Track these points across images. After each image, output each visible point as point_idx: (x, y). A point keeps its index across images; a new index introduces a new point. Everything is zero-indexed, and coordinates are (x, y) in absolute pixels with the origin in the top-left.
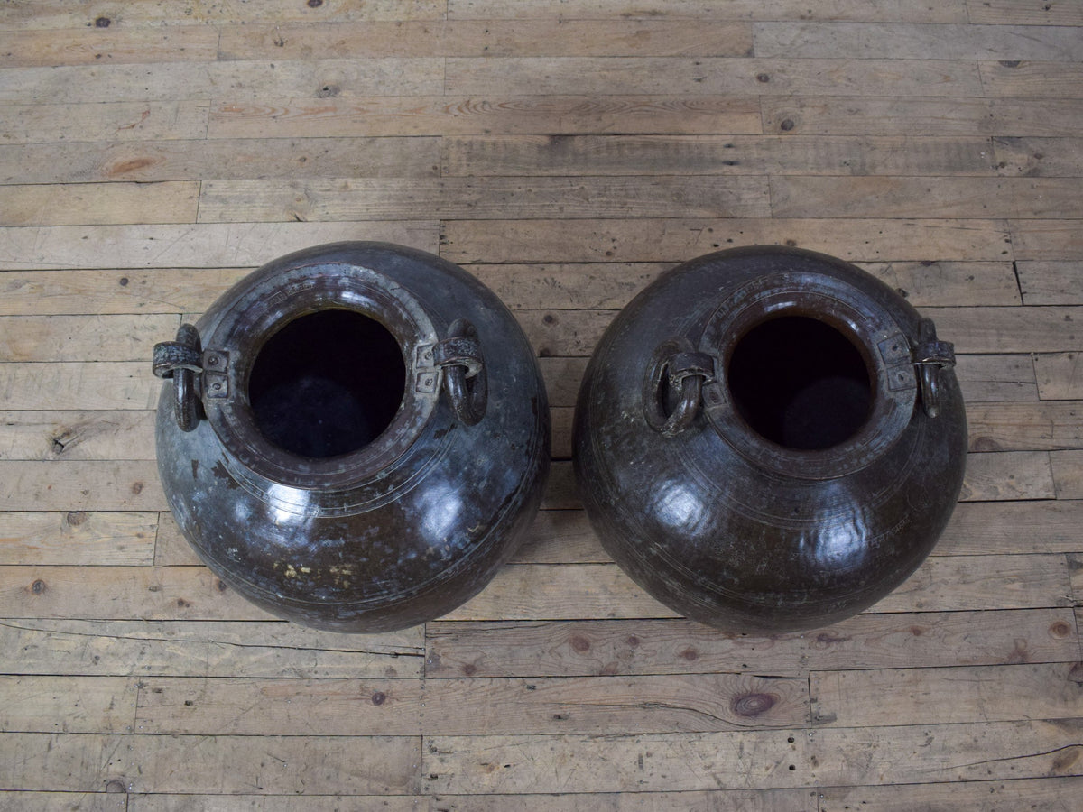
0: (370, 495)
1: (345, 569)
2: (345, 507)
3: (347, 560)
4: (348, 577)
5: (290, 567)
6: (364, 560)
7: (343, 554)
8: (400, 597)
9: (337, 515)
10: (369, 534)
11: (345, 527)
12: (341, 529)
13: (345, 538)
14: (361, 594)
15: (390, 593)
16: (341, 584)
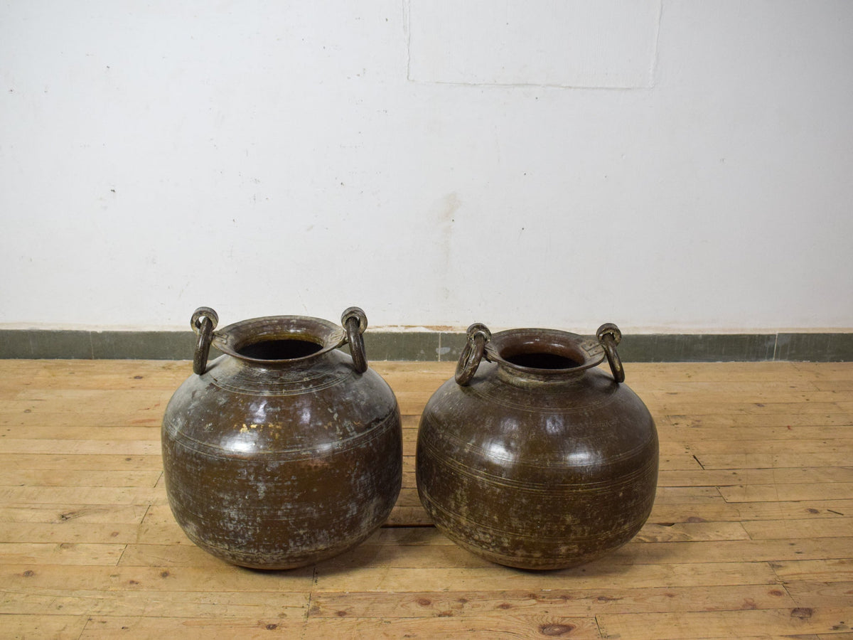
0: (298, 387)
1: (278, 425)
2: (284, 391)
3: (280, 420)
4: (279, 431)
5: (244, 425)
6: (291, 420)
7: (279, 416)
8: (309, 453)
9: (279, 394)
10: (295, 406)
11: (282, 401)
12: (280, 402)
13: (281, 408)
14: (285, 444)
15: (303, 447)
16: (274, 435)
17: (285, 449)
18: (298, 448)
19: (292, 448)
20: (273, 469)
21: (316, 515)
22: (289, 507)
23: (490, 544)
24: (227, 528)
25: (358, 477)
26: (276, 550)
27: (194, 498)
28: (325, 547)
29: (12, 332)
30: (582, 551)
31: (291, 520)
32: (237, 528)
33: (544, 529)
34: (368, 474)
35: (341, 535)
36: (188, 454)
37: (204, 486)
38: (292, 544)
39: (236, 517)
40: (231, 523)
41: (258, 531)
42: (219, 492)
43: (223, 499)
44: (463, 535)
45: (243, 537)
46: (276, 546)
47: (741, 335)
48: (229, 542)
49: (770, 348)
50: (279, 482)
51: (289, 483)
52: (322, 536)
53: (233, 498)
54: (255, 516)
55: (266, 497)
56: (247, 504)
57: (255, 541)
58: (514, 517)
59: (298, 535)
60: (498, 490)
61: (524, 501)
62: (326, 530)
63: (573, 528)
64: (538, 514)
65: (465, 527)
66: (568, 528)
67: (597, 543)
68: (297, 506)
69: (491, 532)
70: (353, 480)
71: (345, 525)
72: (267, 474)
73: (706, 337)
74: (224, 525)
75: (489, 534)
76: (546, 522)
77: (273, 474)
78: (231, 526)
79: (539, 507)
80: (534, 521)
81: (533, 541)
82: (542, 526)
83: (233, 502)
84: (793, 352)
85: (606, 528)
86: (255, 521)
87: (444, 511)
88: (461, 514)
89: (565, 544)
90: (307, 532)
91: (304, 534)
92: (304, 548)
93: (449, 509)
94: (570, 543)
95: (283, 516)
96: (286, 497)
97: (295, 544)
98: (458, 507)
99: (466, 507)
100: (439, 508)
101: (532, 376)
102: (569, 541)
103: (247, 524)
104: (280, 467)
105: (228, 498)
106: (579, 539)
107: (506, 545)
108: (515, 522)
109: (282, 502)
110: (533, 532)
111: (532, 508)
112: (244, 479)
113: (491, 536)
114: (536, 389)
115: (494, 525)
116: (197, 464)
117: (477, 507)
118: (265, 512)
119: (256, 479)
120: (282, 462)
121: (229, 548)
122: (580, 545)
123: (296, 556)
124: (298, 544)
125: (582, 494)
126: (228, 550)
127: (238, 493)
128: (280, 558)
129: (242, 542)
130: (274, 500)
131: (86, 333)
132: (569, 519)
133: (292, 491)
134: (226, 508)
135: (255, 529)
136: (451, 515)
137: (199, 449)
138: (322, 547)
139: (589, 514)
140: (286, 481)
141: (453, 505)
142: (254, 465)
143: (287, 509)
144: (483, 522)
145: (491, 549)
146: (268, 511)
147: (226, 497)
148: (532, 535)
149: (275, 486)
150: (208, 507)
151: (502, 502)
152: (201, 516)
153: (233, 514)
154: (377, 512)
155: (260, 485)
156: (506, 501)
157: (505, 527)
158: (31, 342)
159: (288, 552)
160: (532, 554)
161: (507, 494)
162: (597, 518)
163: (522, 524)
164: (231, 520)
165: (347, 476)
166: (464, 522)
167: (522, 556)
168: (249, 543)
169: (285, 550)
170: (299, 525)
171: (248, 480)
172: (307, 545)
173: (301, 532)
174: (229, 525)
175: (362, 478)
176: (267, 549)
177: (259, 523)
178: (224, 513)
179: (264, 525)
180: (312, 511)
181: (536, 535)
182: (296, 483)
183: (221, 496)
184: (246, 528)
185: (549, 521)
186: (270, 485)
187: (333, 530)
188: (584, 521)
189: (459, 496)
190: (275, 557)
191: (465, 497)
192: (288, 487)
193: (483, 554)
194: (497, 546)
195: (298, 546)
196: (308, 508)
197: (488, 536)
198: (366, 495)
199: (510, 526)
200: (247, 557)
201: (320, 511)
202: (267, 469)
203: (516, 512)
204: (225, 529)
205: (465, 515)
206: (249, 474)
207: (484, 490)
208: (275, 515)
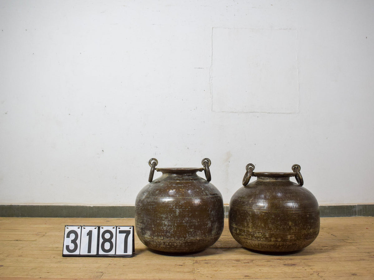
0: (189, 180)
1: (183, 189)
2: (184, 181)
4: (184, 191)
5: (171, 190)
6: (187, 188)
7: (183, 187)
8: (194, 198)
9: (182, 182)
12: (183, 184)
14: (186, 195)
15: (192, 197)
16: (182, 192)
17: (186, 197)
18: (191, 197)
19: (188, 197)
20: (182, 204)
21: (197, 224)
22: (187, 219)
23: (261, 237)
24: (163, 229)
25: (211, 211)
26: (181, 238)
27: (151, 219)
28: (199, 239)
29: (57, 206)
30: (296, 238)
31: (188, 225)
32: (167, 228)
33: (281, 228)
34: (215, 211)
35: (205, 235)
36: (149, 202)
37: (155, 213)
38: (187, 236)
39: (167, 224)
40: (165, 227)
41: (175, 229)
42: (161, 214)
43: (162, 217)
44: (250, 236)
45: (169, 232)
46: (182, 236)
47: (343, 206)
48: (163, 236)
49: (355, 211)
50: (184, 209)
51: (188, 209)
52: (198, 233)
53: (166, 216)
54: (174, 223)
55: (179, 215)
56: (172, 218)
57: (174, 234)
58: (270, 223)
59: (190, 231)
60: (263, 214)
61: (273, 216)
62: (200, 231)
63: (292, 227)
64: (279, 221)
65: (251, 232)
66: (290, 227)
67: (301, 235)
68: (190, 219)
69: (261, 231)
70: (210, 212)
71: (206, 230)
72: (180, 205)
73: (329, 207)
74: (162, 228)
75: (261, 232)
76: (282, 224)
77: (182, 206)
78: (165, 228)
79: (279, 218)
80: (278, 224)
81: (277, 233)
82: (280, 226)
83: (166, 218)
84: (364, 212)
85: (304, 229)
86: (174, 225)
87: (242, 229)
88: (249, 227)
89: (290, 234)
90: (193, 231)
91: (192, 231)
92: (192, 238)
93: (244, 227)
94: (291, 234)
95: (185, 223)
96: (186, 215)
97: (189, 235)
98: (248, 225)
99: (251, 224)
100: (240, 228)
101: (271, 178)
102: (291, 233)
103: (171, 227)
104: (185, 203)
105: (165, 216)
106: (294, 232)
107: (267, 236)
108: (270, 226)
109: (185, 217)
110: (277, 229)
111: (276, 219)
112: (171, 208)
113: (261, 233)
114: (273, 182)
115: (263, 228)
116: (153, 205)
117: (256, 222)
118: (178, 221)
119: (176, 208)
120: (185, 201)
121: (163, 239)
122: (295, 235)
123: (189, 241)
124: (190, 236)
125: (294, 213)
126: (163, 240)
127: (169, 214)
128: (182, 242)
129: (169, 235)
130: (182, 216)
131: (86, 207)
132: (290, 223)
133: (189, 213)
134: (163, 220)
135: (174, 229)
136: (245, 229)
137: (154, 199)
138: (198, 238)
139: (297, 222)
140: (187, 209)
141: (246, 224)
142: (175, 202)
143: (186, 220)
144: (258, 228)
145: (262, 240)
146: (180, 220)
147: (164, 216)
148: (277, 230)
149: (182, 210)
150: (156, 221)
151: (265, 218)
152: (153, 226)
153: (166, 223)
154: (217, 230)
155: (177, 210)
156: (266, 217)
157: (267, 228)
158: (64, 210)
159: (186, 240)
160: (277, 240)
161: (267, 215)
162: (300, 224)
163: (273, 226)
164: (165, 225)
165: (208, 209)
166: (250, 230)
167: (274, 241)
168: (171, 235)
169: (185, 238)
170: (190, 227)
171: (173, 208)
172: (193, 237)
173: (191, 230)
174: (164, 228)
175: (213, 212)
176: (178, 237)
177: (176, 226)
178: (163, 223)
179: (178, 227)
180: (195, 222)
181: (279, 230)
182: (190, 210)
183: (162, 216)
184: (171, 228)
185: (283, 224)
186: (181, 210)
187: (202, 231)
188: (296, 225)
189: (248, 220)
190: (181, 241)
191: (251, 220)
192: (187, 211)
193: (258, 244)
194: (264, 237)
195: (190, 237)
196: (194, 220)
197: (260, 234)
198: (214, 219)
199: (269, 227)
200: (170, 242)
201: (198, 222)
202: (180, 204)
203: (270, 221)
204: (162, 230)
205: (251, 227)
206: (173, 206)
207: (258, 215)
208: (182, 223)
